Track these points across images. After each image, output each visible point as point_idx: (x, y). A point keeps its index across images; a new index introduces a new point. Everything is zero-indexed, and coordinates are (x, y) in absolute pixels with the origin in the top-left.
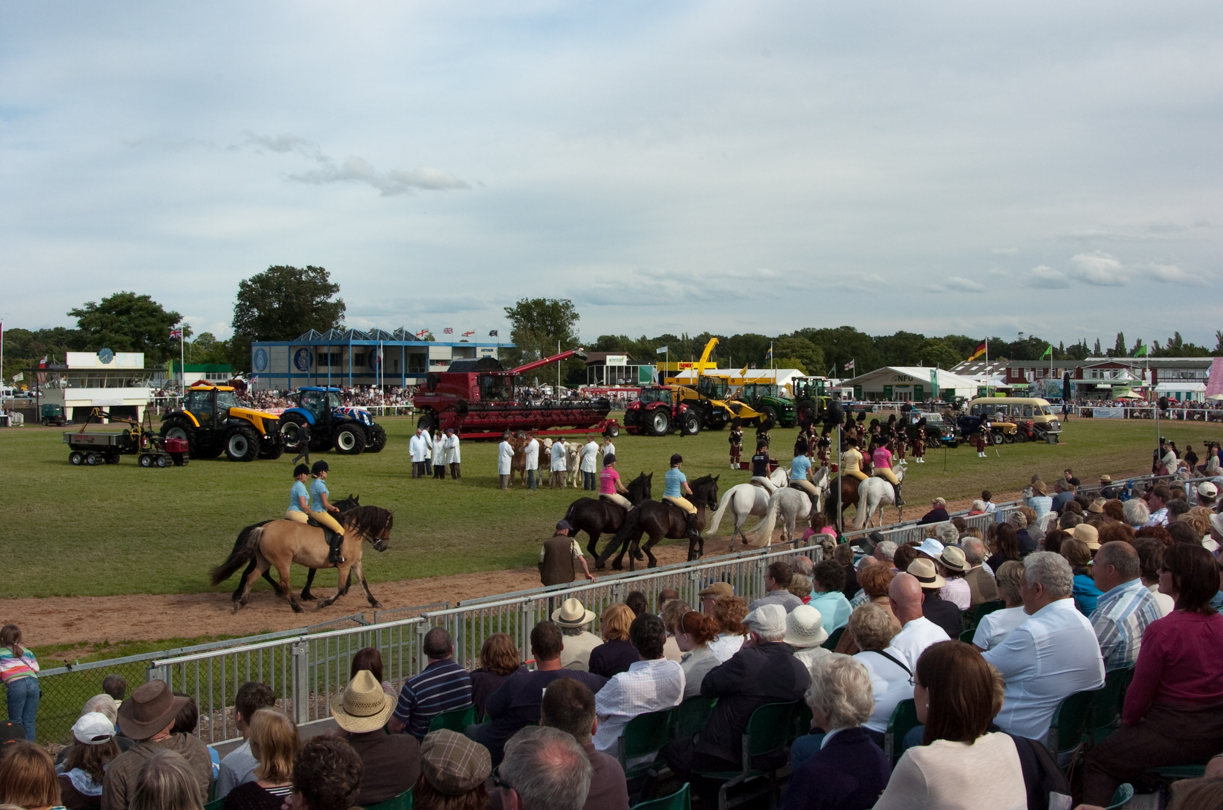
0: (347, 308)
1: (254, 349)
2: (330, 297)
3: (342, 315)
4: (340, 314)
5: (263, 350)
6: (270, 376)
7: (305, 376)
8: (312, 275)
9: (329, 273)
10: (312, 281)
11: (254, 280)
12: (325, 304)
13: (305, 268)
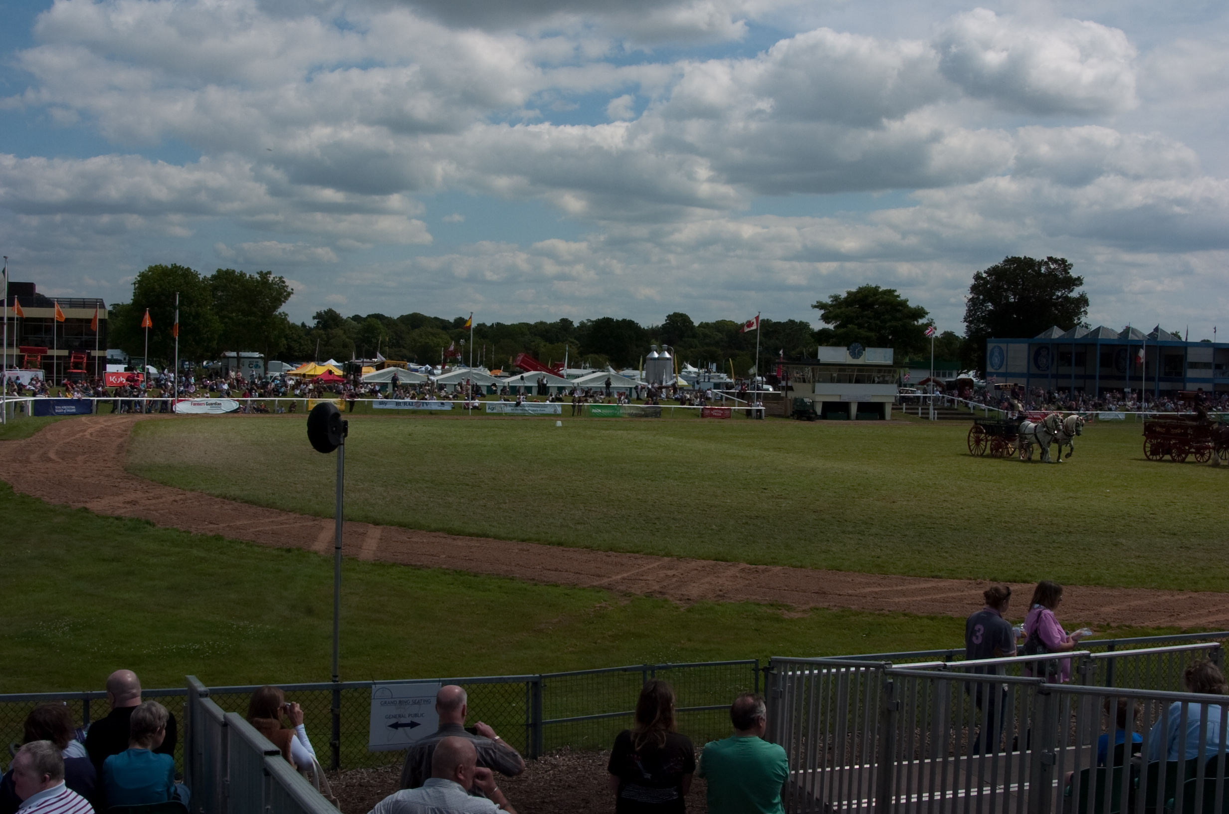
0: (1090, 303)
1: (990, 346)
2: (1072, 291)
3: (1085, 311)
4: (1083, 310)
5: (1000, 348)
6: (1006, 375)
7: (1046, 376)
8: (1052, 267)
9: (1072, 265)
10: (1051, 273)
11: (990, 272)
12: (1067, 299)
13: (1046, 260)
